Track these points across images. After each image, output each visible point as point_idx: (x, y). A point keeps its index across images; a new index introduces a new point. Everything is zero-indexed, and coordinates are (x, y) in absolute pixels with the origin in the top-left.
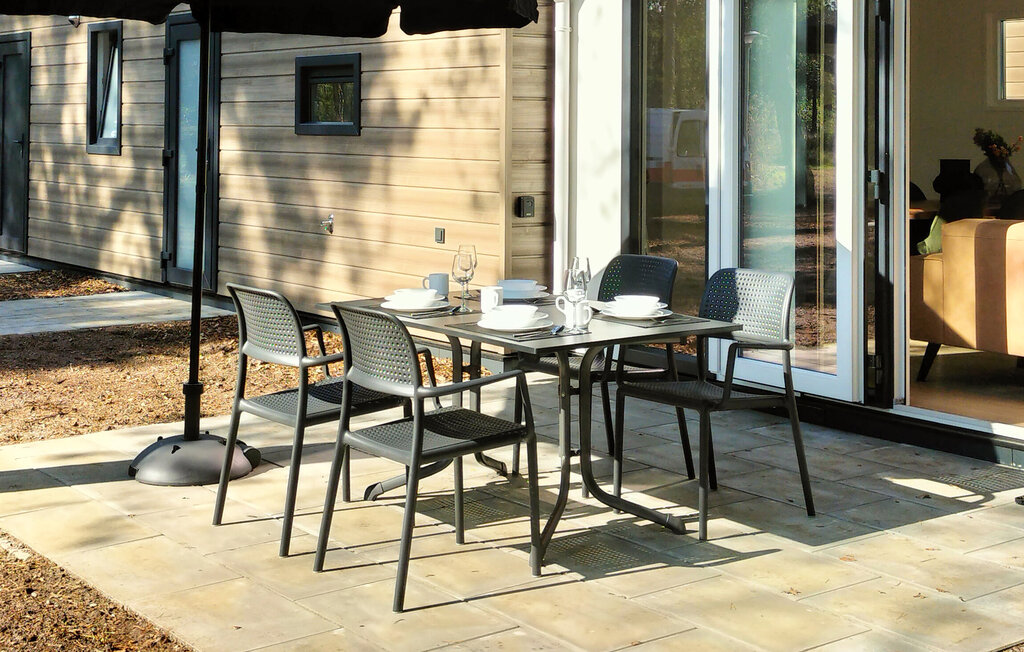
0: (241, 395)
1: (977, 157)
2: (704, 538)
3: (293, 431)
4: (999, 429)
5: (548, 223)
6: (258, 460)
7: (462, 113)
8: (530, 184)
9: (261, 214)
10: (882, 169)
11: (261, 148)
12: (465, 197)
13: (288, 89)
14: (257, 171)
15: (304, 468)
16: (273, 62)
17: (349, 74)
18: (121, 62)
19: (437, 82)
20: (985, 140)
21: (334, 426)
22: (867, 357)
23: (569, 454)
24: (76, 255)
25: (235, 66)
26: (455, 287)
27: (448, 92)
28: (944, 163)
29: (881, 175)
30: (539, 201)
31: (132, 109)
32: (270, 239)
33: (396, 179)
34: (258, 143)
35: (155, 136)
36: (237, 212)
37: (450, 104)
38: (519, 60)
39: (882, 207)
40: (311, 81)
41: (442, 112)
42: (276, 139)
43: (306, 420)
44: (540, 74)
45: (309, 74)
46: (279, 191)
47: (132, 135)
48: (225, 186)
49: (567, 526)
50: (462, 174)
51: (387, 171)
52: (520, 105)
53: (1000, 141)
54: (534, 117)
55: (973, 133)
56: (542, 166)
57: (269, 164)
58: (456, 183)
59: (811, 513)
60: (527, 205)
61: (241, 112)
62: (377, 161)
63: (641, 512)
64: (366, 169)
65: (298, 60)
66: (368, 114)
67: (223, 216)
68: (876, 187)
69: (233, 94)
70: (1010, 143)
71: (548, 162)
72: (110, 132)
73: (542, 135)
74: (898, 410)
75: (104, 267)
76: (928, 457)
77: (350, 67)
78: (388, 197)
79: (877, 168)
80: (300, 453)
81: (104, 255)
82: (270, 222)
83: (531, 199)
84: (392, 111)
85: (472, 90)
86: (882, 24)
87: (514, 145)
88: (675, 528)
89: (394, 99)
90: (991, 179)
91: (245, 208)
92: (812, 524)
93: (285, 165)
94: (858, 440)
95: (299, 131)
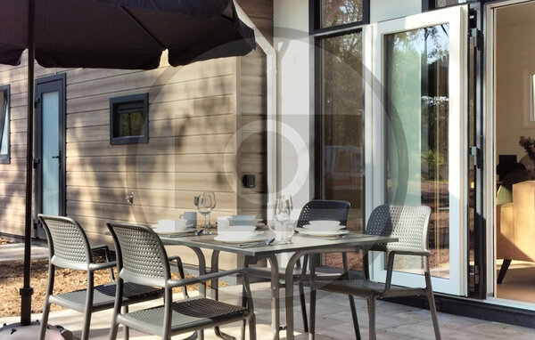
0: (51, 292)
1: (521, 153)
5: (263, 192)
7: (210, 125)
8: (253, 167)
9: (91, 194)
10: (478, 146)
11: (91, 155)
12: (212, 176)
13: (105, 117)
14: (89, 168)
16: (97, 102)
17: (142, 106)
18: (10, 108)
19: (195, 107)
20: (526, 143)
23: (279, 329)
25: (75, 106)
27: (201, 113)
29: (478, 150)
30: (258, 178)
31: (16, 136)
32: (97, 209)
34: (88, 151)
36: (77, 194)
37: (203, 120)
38: (245, 91)
39: (478, 171)
40: (119, 112)
41: (198, 125)
42: (99, 148)
43: (92, 308)
44: (258, 99)
45: (118, 107)
46: (101, 180)
47: (16, 151)
48: (70, 178)
50: (211, 163)
51: (165, 164)
52: (245, 118)
55: (519, 139)
56: (259, 156)
57: (96, 164)
58: (206, 168)
60: (250, 180)
61: (79, 133)
62: (159, 158)
64: (153, 163)
65: (111, 99)
66: (153, 129)
67: (69, 197)
68: (475, 158)
69: (74, 123)
71: (264, 154)
72: (4, 151)
73: (259, 137)
74: (489, 300)
77: (142, 101)
78: (166, 180)
79: (475, 145)
82: (97, 198)
83: (253, 177)
84: (168, 127)
85: (217, 110)
86: (479, 53)
87: (242, 143)
89: (169, 119)
91: (82, 191)
93: (104, 164)
95: (112, 143)
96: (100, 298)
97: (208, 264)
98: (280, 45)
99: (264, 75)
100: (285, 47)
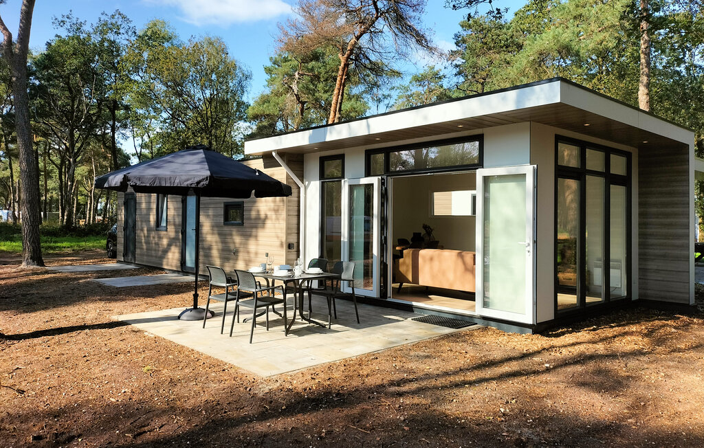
0: (210, 295)
1: (423, 232)
2: (330, 328)
3: (223, 304)
4: (414, 303)
5: (298, 251)
6: (213, 315)
7: (277, 219)
8: (293, 240)
10: (385, 235)
13: (222, 212)
15: (226, 317)
16: (216, 203)
17: (240, 207)
18: (167, 202)
19: (270, 210)
20: (425, 227)
21: (235, 301)
22: (381, 286)
24: (153, 263)
25: (205, 204)
26: (268, 267)
27: (273, 213)
28: (414, 234)
29: (385, 237)
30: (295, 245)
33: (260, 239)
35: (179, 225)
37: (274, 217)
38: (290, 204)
40: (229, 209)
41: (272, 219)
43: (227, 300)
44: (296, 208)
45: (227, 207)
46: (224, 242)
47: (171, 225)
49: (293, 327)
50: (278, 237)
52: (289, 217)
53: (429, 227)
54: (295, 221)
55: (422, 225)
56: (296, 235)
58: (276, 239)
59: (359, 323)
60: (292, 246)
63: (317, 323)
65: (224, 203)
68: (384, 240)
70: (432, 228)
71: (299, 234)
72: (164, 224)
73: (297, 226)
74: (388, 300)
75: (165, 267)
76: (394, 311)
77: (240, 205)
78: (258, 245)
80: (225, 313)
81: (165, 262)
82: (221, 252)
83: (293, 244)
87: (288, 228)
88: (324, 326)
90: (427, 238)
92: (358, 325)
94: (377, 308)
95: (225, 224)
96: (229, 297)
97: (271, 285)
98: (307, 183)
99: (299, 197)
100: (309, 184)
